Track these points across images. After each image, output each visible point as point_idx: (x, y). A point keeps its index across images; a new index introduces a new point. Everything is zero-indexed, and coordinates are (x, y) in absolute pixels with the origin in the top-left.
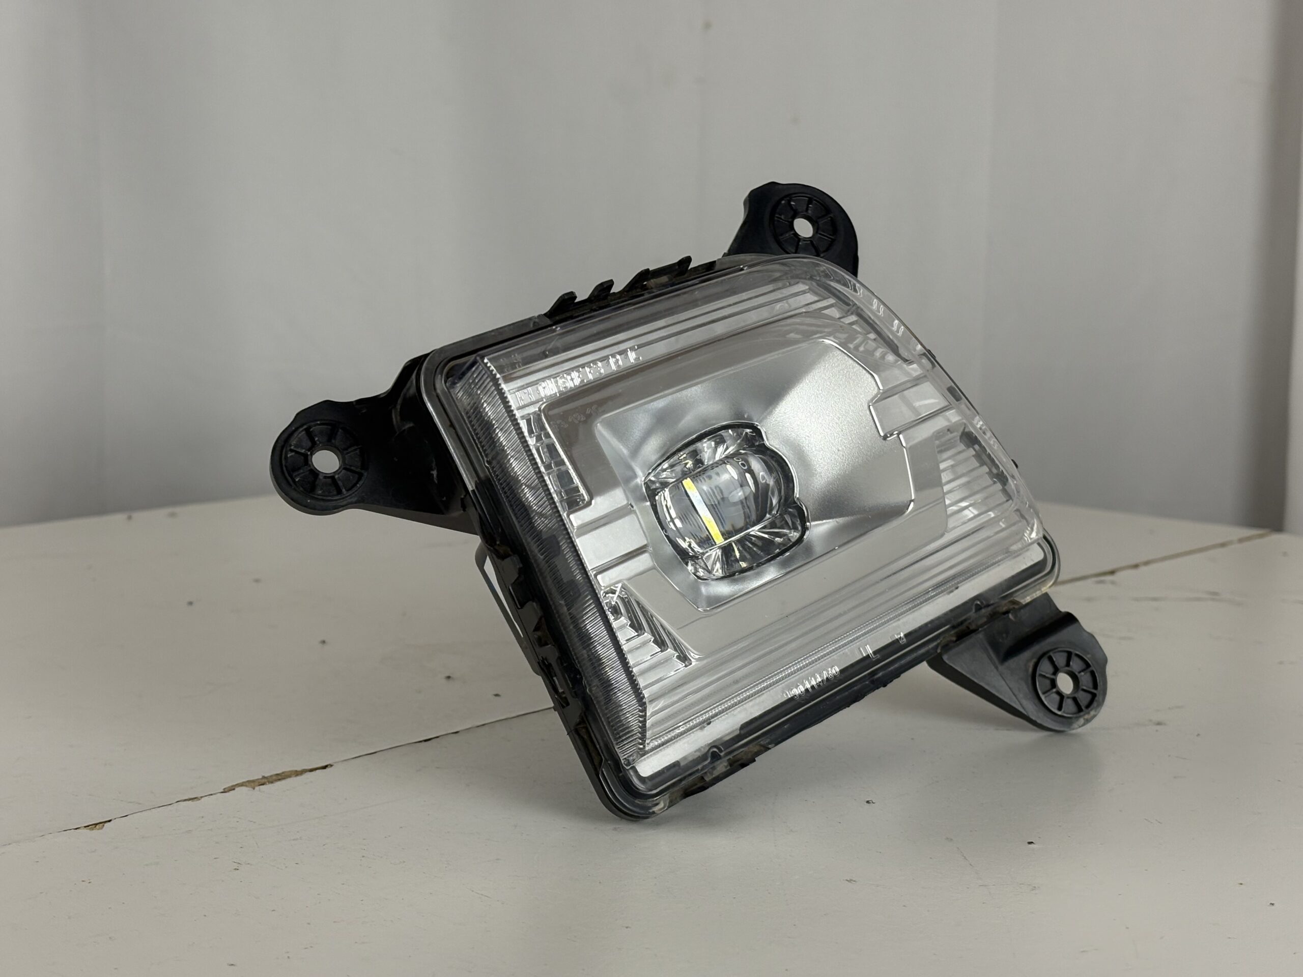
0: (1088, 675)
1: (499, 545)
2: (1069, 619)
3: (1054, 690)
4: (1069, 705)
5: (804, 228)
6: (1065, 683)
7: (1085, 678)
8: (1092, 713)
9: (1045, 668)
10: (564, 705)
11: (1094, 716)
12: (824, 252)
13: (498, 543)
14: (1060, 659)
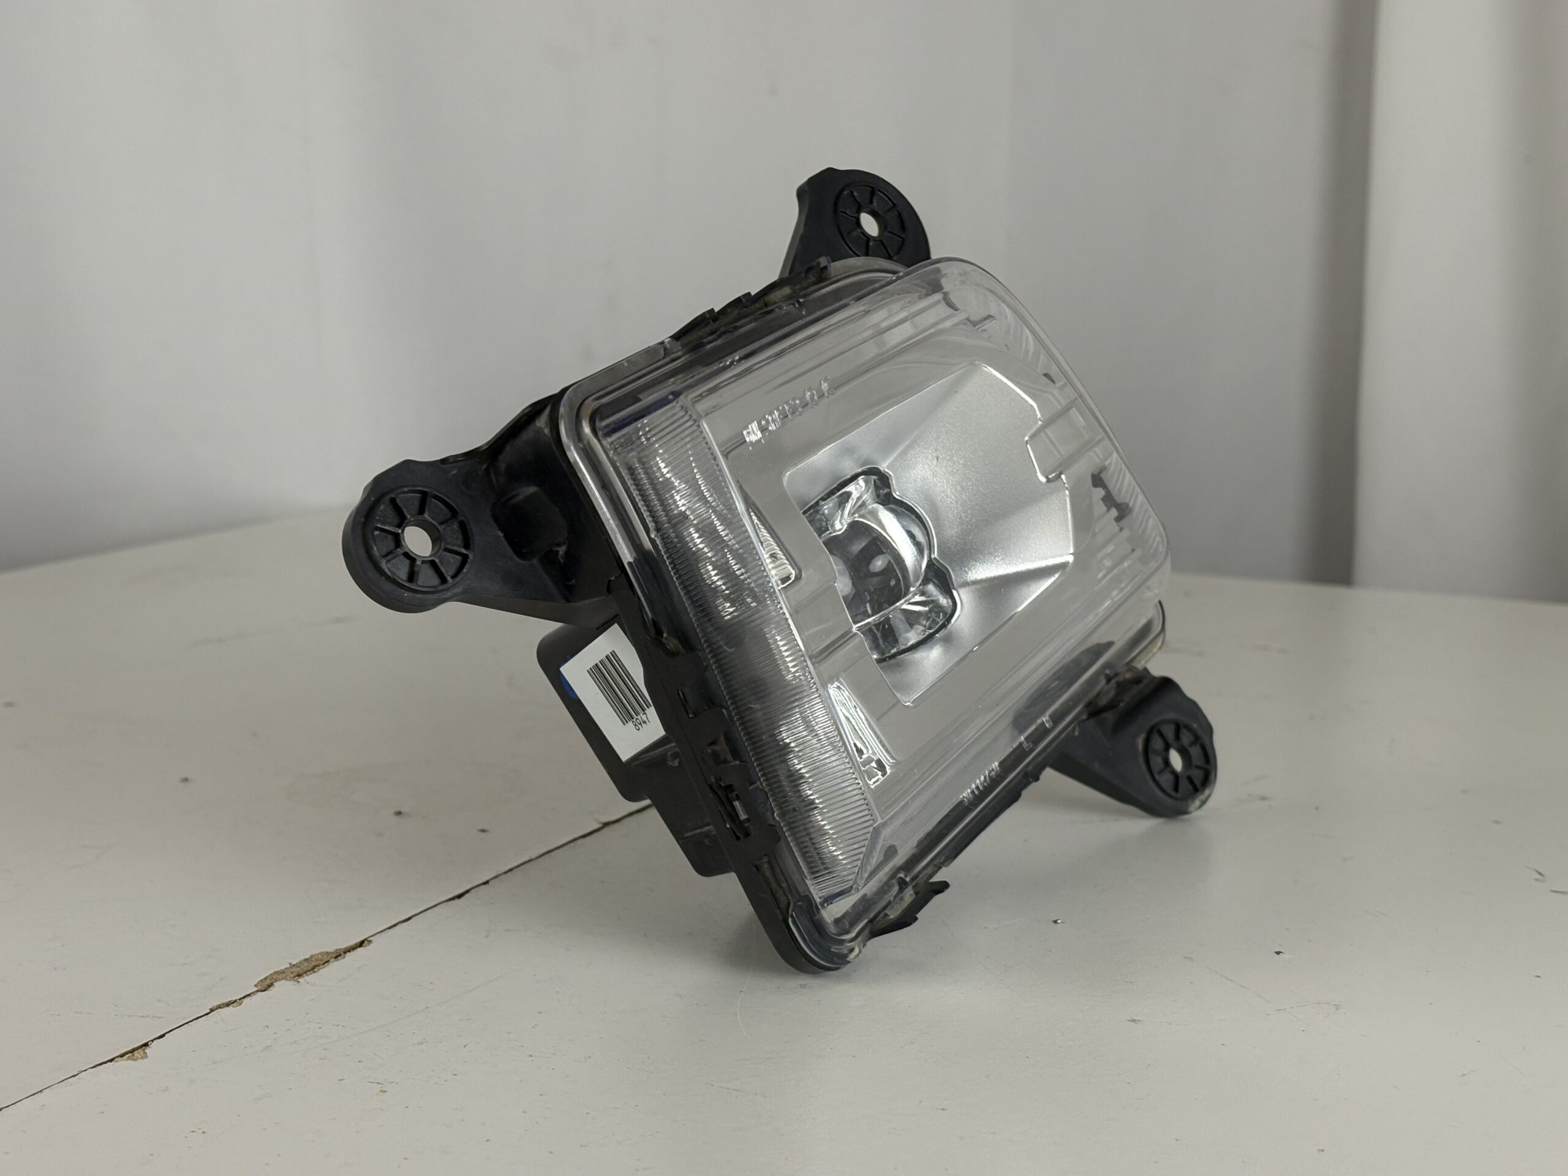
0: (1198, 747)
1: (666, 638)
2: (1167, 684)
3: (1169, 769)
4: (1184, 785)
5: (870, 225)
6: (1176, 760)
7: (1195, 751)
8: (1207, 792)
9: (1157, 743)
10: (741, 836)
11: (1209, 796)
12: (896, 254)
13: (665, 635)
14: (1169, 732)
